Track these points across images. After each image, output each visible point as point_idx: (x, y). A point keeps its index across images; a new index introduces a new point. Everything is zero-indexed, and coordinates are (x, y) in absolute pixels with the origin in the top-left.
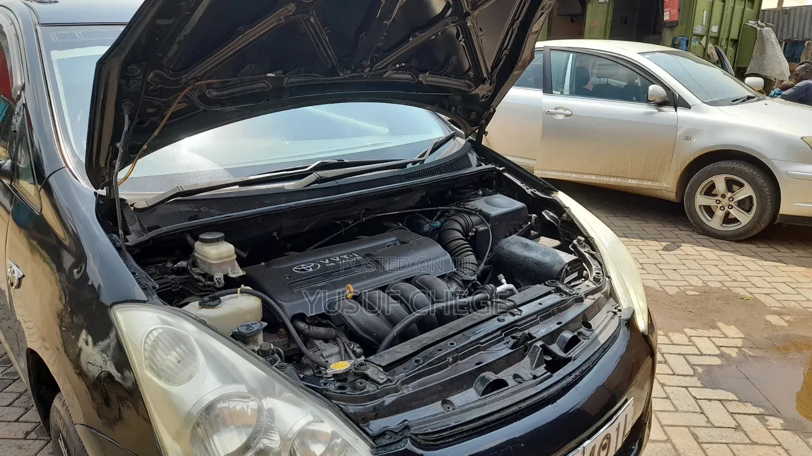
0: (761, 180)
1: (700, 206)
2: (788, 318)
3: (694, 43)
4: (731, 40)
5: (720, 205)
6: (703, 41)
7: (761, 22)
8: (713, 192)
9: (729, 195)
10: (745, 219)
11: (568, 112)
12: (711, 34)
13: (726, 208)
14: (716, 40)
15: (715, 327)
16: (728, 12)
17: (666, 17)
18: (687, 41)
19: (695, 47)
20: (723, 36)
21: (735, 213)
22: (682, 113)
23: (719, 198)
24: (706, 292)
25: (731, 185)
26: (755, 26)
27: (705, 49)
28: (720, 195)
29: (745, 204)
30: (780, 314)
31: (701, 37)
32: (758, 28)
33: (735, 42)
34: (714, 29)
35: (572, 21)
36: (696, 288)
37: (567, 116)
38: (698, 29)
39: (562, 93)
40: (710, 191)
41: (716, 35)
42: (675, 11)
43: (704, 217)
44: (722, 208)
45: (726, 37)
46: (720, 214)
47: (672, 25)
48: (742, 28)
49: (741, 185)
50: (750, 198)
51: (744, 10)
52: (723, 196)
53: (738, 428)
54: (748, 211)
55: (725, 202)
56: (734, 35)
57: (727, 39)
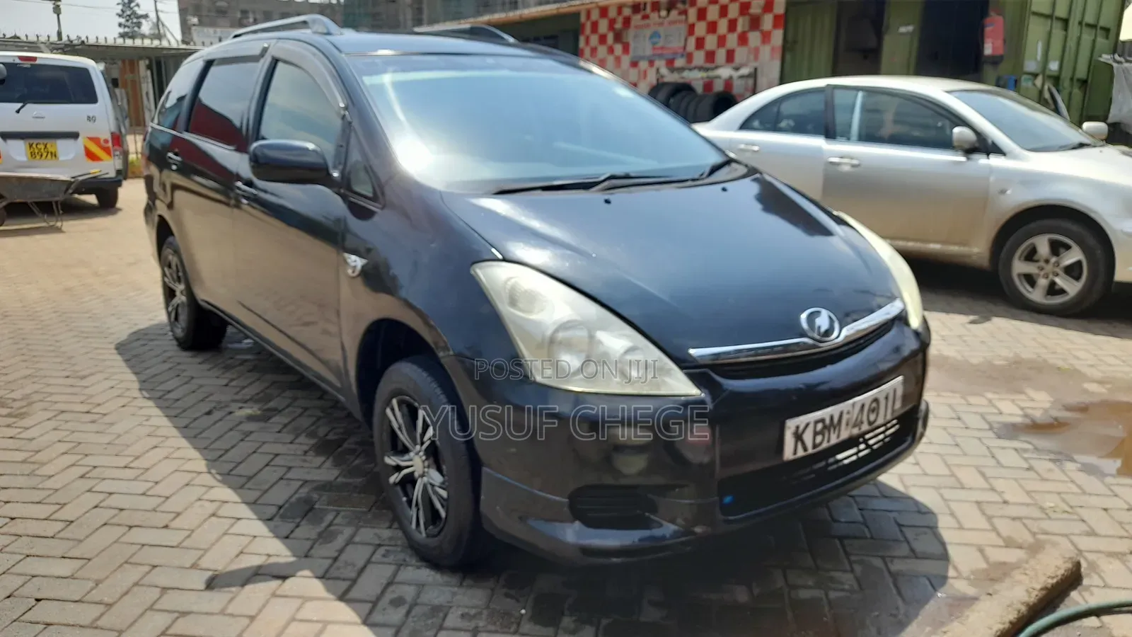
0: (1091, 241)
1: (1019, 275)
2: (1109, 386)
3: (1026, 83)
4: (1078, 80)
5: (1042, 273)
6: (1039, 81)
7: (1119, 56)
8: (1035, 258)
9: (1054, 259)
10: (1072, 288)
11: (855, 162)
12: (1048, 73)
13: (1051, 276)
14: (1056, 80)
15: (1021, 392)
16: (1071, 44)
17: (988, 50)
18: (1016, 81)
19: (1027, 89)
20: (1066, 75)
21: (1061, 282)
22: (995, 161)
23: (1042, 264)
24: (1017, 362)
25: (1056, 248)
26: (1111, 62)
27: (1041, 92)
28: (1042, 260)
29: (1073, 271)
30: (1100, 382)
31: (1035, 75)
32: (1115, 65)
33: (1084, 83)
34: (1054, 66)
35: (865, 57)
36: (1006, 359)
37: (853, 166)
38: (1031, 65)
39: (849, 139)
40: (1031, 256)
41: (1056, 74)
42: (999, 43)
43: (1024, 288)
44: (1046, 276)
45: (1069, 75)
46: (1043, 282)
47: (996, 61)
48: (1093, 64)
49: (1068, 247)
50: (1079, 263)
51: (1094, 41)
52: (1047, 261)
53: (1030, 469)
54: (1077, 278)
55: (1049, 268)
56: (1081, 72)
57: (1072, 79)
